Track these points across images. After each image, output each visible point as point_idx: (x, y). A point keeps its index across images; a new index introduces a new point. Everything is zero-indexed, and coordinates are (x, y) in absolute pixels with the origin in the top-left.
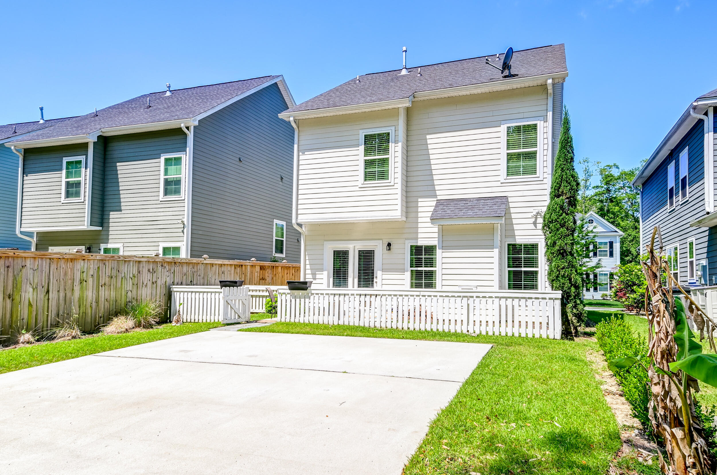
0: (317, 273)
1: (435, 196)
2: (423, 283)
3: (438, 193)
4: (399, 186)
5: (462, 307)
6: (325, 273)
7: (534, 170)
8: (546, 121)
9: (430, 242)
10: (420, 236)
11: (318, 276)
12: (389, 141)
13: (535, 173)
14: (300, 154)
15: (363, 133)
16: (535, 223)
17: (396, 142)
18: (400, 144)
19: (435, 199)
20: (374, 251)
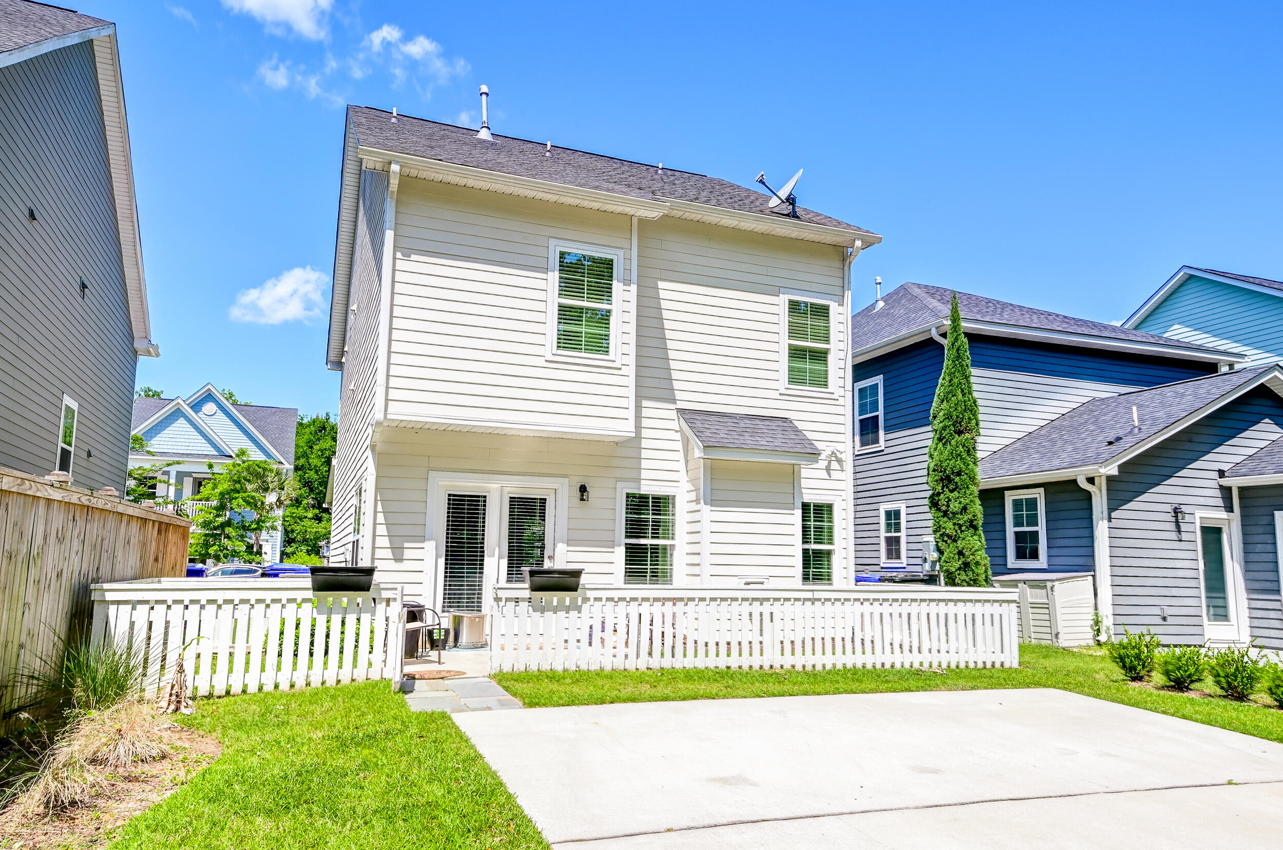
0: (406, 545)
1: (674, 401)
2: (649, 570)
3: (678, 395)
4: (631, 371)
5: (740, 617)
6: (430, 546)
7: (823, 380)
8: (841, 304)
9: (663, 489)
10: (644, 474)
11: (408, 554)
12: (611, 277)
13: (826, 386)
14: (399, 255)
15: (555, 248)
16: (828, 469)
17: (627, 282)
18: (634, 288)
19: (673, 406)
20: (545, 499)
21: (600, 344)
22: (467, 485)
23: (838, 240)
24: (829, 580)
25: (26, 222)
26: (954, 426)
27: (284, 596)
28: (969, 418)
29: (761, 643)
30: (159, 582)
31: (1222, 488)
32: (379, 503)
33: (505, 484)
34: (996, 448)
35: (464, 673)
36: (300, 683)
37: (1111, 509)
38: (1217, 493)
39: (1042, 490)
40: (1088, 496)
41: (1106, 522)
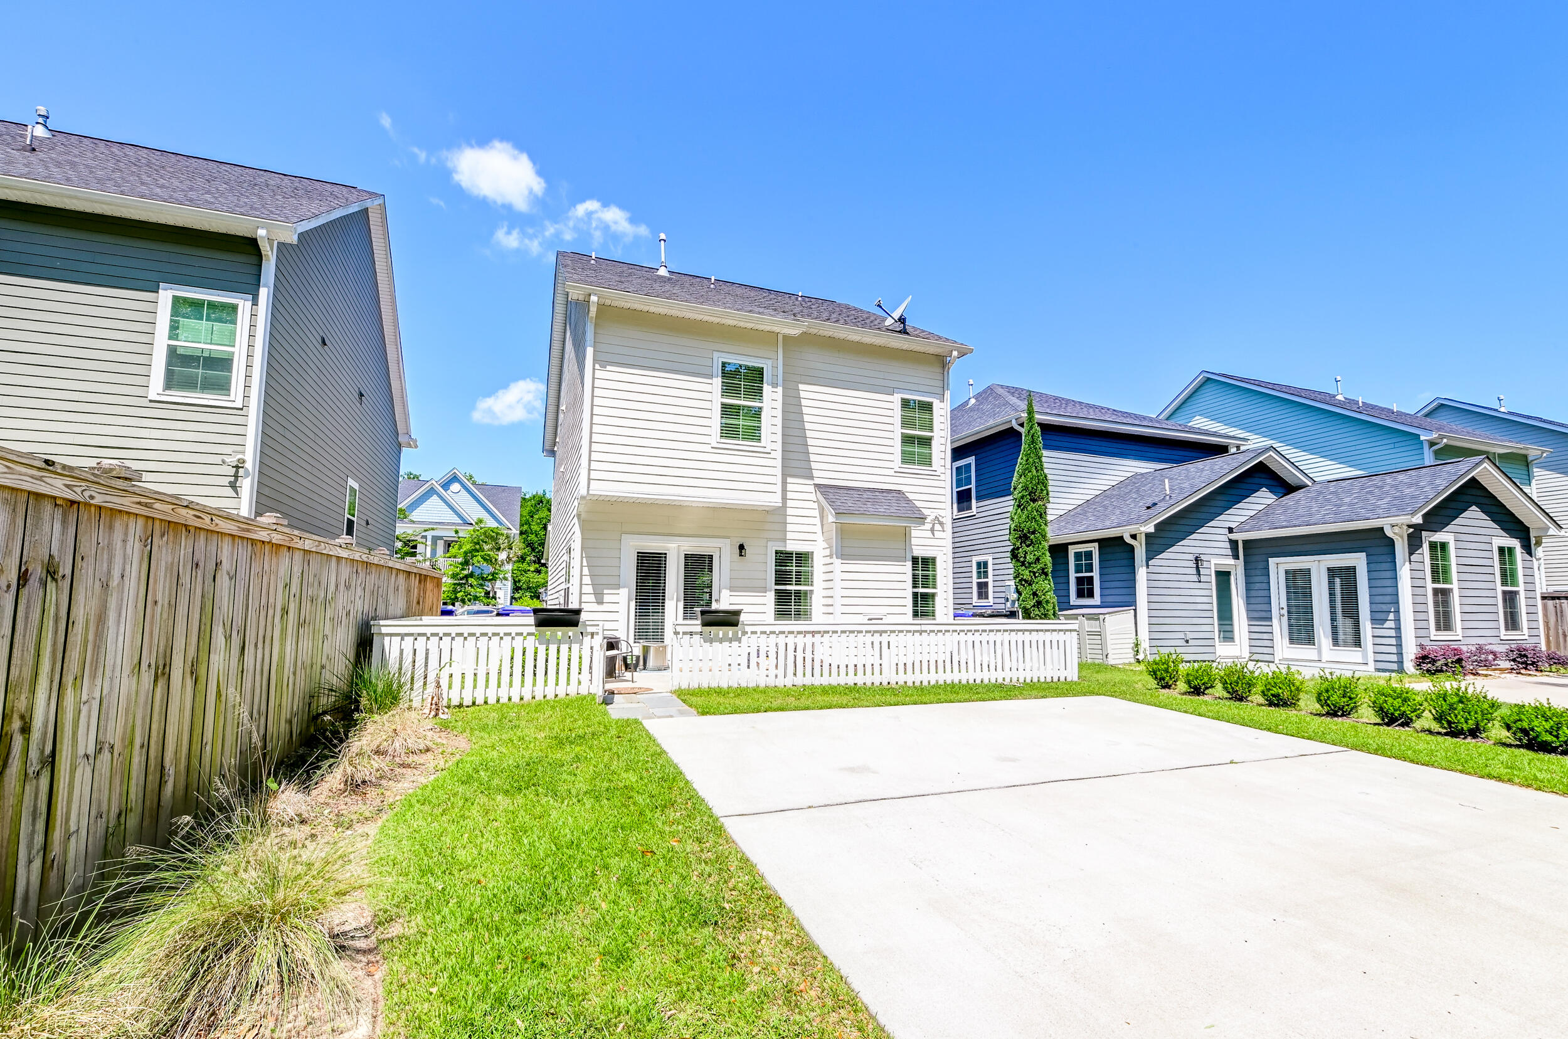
0: (606, 591)
1: (812, 478)
2: (793, 610)
4: (778, 455)
5: (864, 646)
6: (624, 592)
7: (928, 460)
8: (942, 401)
9: (804, 547)
10: (789, 535)
11: (606, 598)
12: (762, 381)
13: (930, 465)
14: (597, 366)
15: (719, 358)
16: (932, 530)
17: (774, 385)
18: (780, 389)
19: (811, 482)
20: (712, 556)
21: (754, 434)
22: (652, 545)
23: (938, 351)
24: (933, 616)
25: (319, 347)
26: (1030, 495)
27: (514, 630)
28: (1042, 490)
29: (881, 665)
30: (421, 620)
31: (1231, 541)
32: (584, 559)
33: (680, 543)
34: (1062, 512)
35: (652, 690)
36: (527, 697)
37: (1148, 559)
38: (1228, 545)
39: (1096, 545)
40: (1131, 549)
41: (1145, 568)
